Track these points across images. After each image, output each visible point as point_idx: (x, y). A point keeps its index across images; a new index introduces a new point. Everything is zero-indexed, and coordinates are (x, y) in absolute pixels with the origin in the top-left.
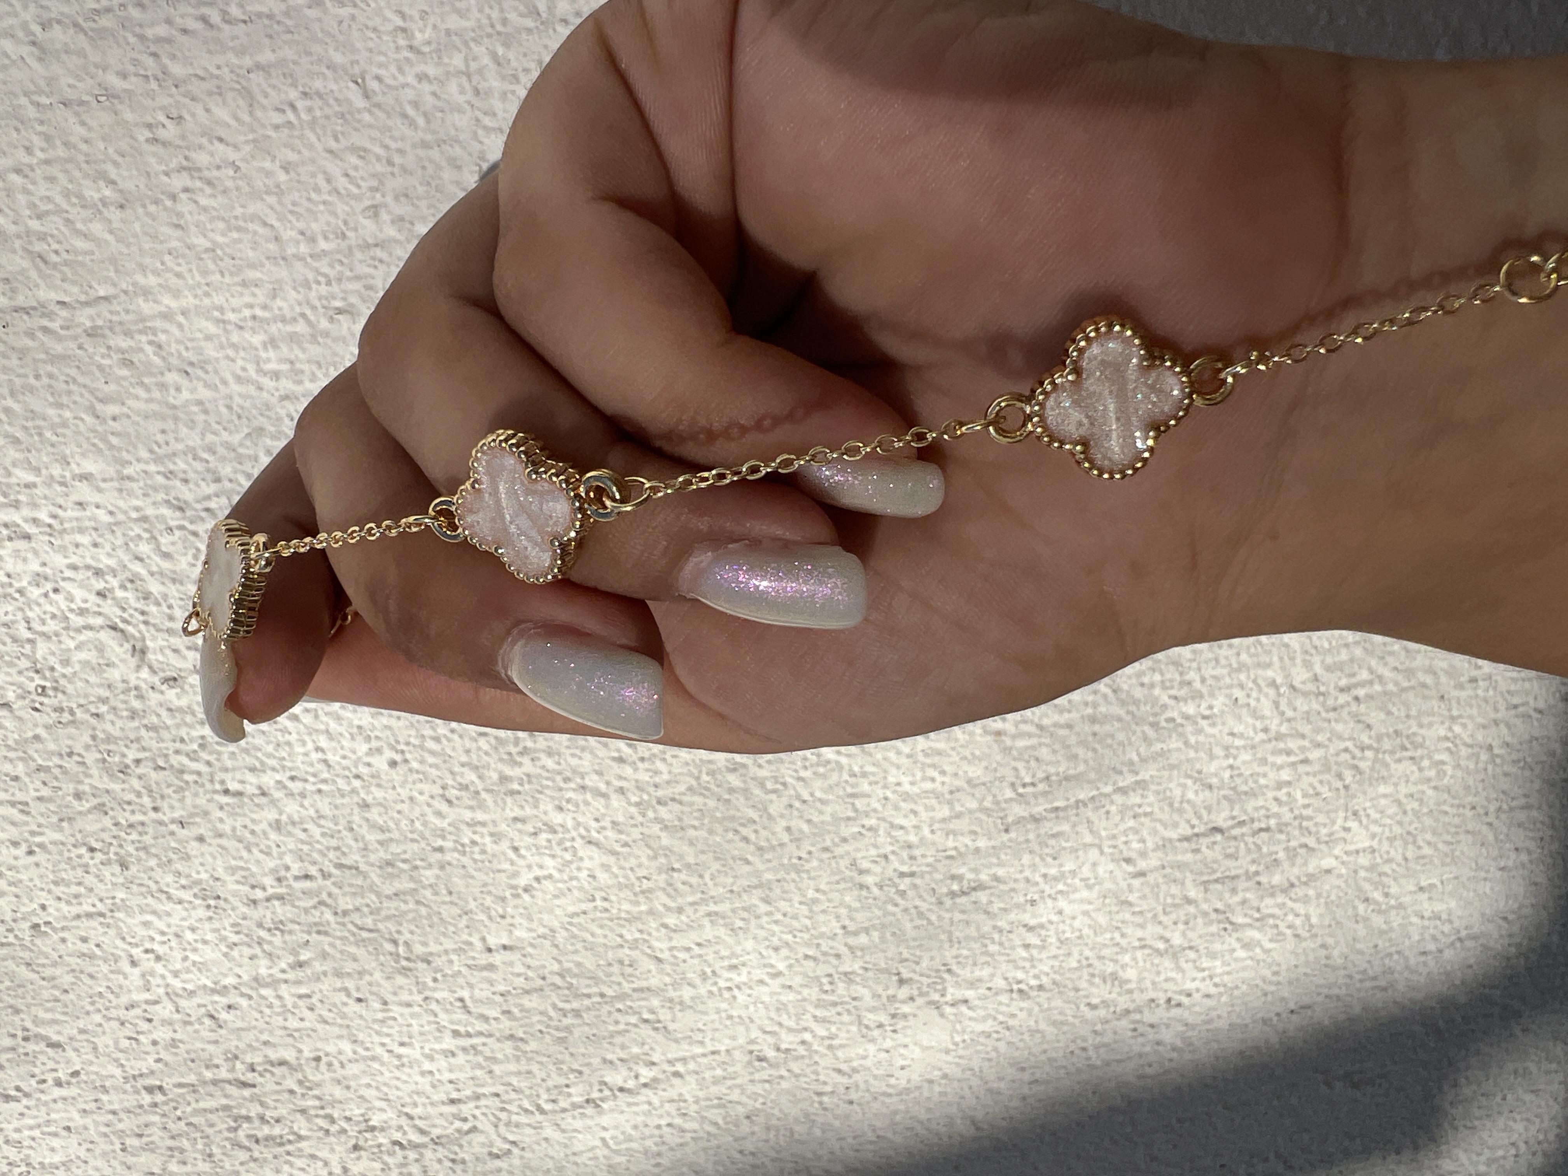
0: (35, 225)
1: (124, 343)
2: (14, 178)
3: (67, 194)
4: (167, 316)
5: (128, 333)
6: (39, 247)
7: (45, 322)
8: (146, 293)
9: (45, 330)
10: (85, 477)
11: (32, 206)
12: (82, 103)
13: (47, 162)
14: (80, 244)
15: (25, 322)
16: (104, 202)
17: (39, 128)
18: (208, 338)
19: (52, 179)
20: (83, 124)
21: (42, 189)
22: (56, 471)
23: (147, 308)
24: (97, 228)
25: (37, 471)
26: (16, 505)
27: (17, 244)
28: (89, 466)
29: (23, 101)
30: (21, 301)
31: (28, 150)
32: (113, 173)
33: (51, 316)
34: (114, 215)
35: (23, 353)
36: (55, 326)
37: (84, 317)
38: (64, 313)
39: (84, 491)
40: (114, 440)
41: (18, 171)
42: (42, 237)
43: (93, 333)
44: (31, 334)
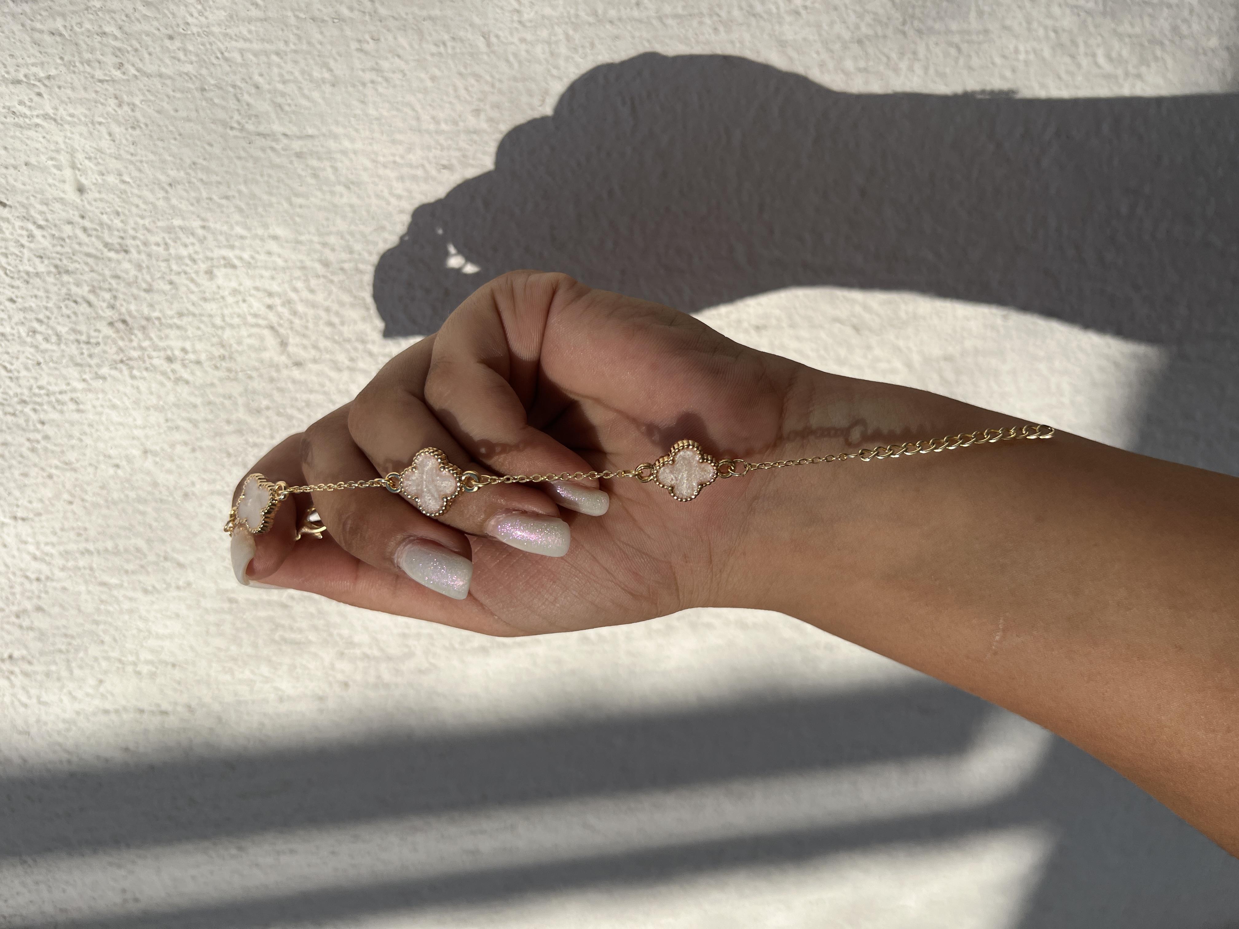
0: (280, 86)
1: (314, 163)
2: (274, 58)
3: (303, 72)
4: (344, 152)
5: (319, 159)
6: (279, 100)
7: (274, 144)
8: (335, 137)
9: (273, 149)
10: (275, 238)
11: (281, 75)
12: (323, 21)
13: (295, 52)
14: (304, 102)
15: (260, 142)
16: (323, 81)
17: (295, 31)
18: (365, 169)
19: (296, 62)
20: (322, 33)
21: (289, 66)
22: (260, 231)
23: (332, 144)
24: (316, 95)
25: (249, 229)
26: (232, 247)
27: (268, 96)
28: (280, 231)
29: (290, 14)
30: (261, 129)
31: (286, 43)
32: (332, 63)
33: (277, 140)
34: (327, 88)
35: (256, 160)
36: (278, 147)
37: (297, 145)
38: (285, 141)
39: (273, 246)
40: (298, 219)
41: (277, 54)
42: (283, 95)
43: (299, 155)
44: (263, 150)
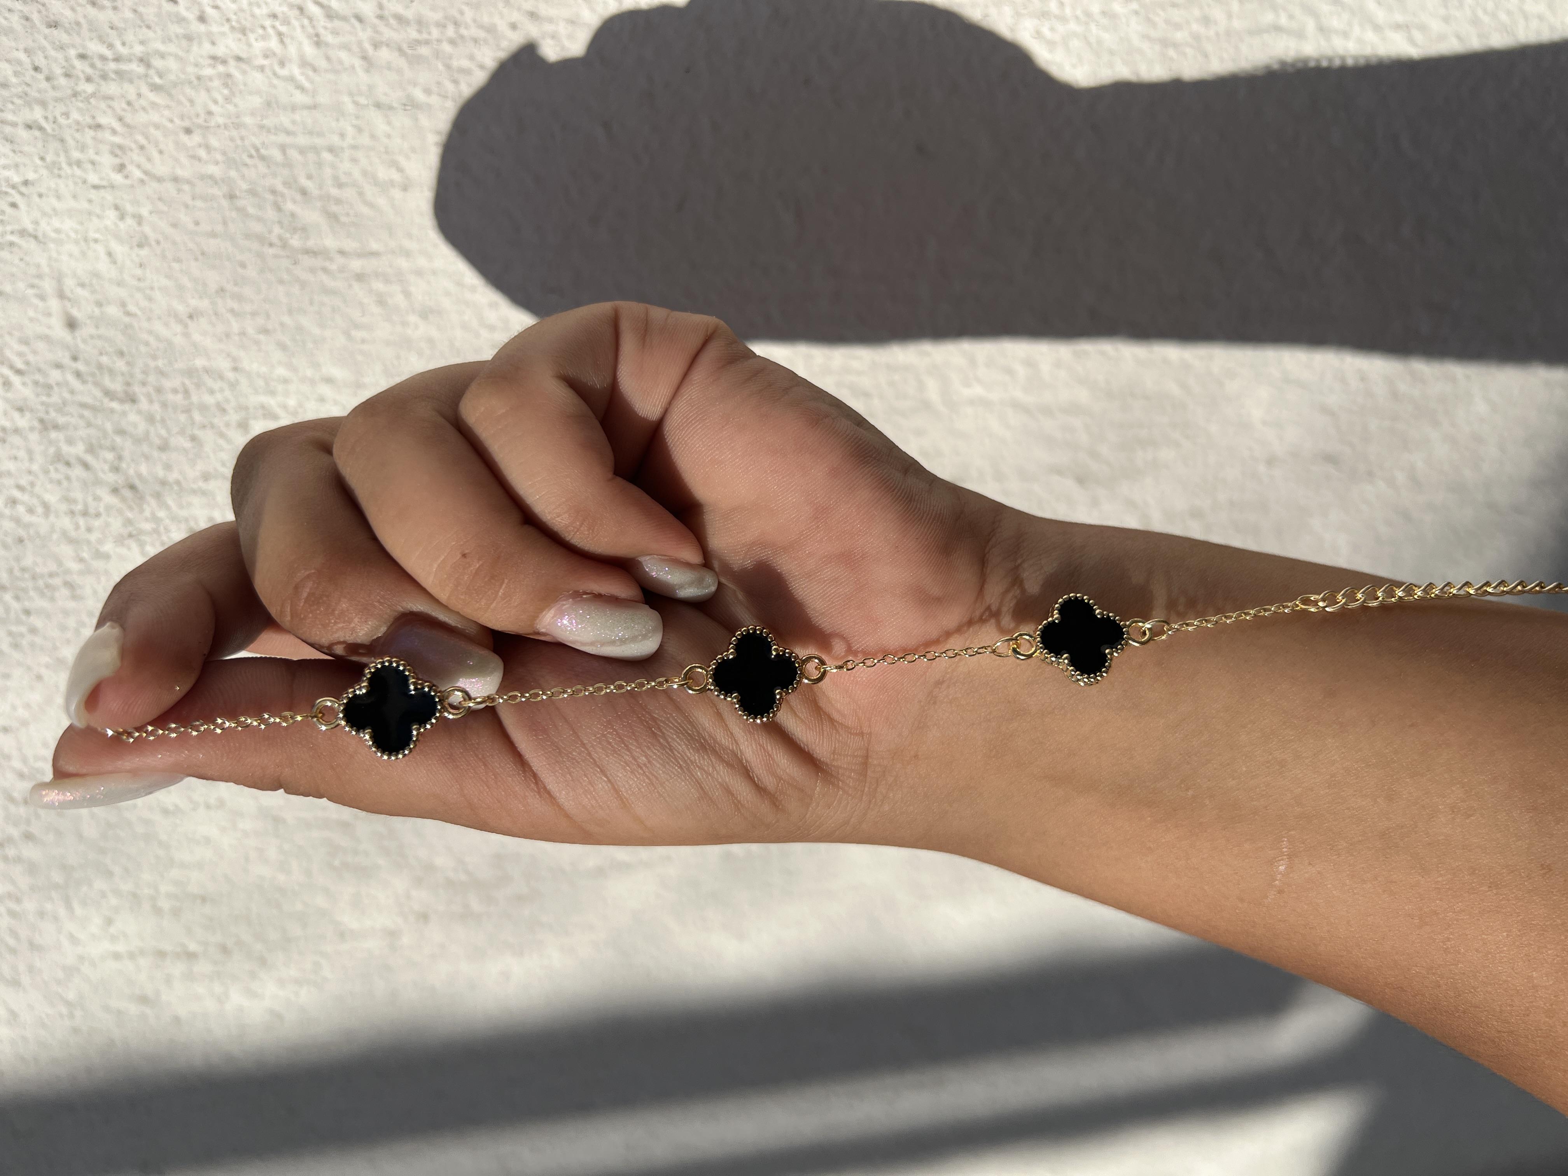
0: (334, 192)
1: (379, 286)
2: (326, 156)
3: (365, 173)
4: (419, 273)
5: (387, 281)
6: (334, 208)
7: (327, 264)
8: (407, 254)
9: (325, 270)
10: (329, 380)
11: (336, 178)
12: (391, 108)
13: (354, 147)
14: (365, 210)
15: (307, 261)
16: (392, 183)
17: (354, 122)
18: (448, 294)
19: (354, 160)
20: (389, 123)
21: (346, 166)
22: (309, 373)
23: (403, 263)
24: (382, 201)
25: (295, 370)
26: (272, 393)
27: (319, 204)
28: (337, 372)
29: (346, 99)
30: (311, 243)
31: (342, 135)
32: (401, 160)
33: (331, 259)
34: (397, 193)
35: (303, 285)
36: (333, 267)
37: (356, 265)
38: (340, 260)
39: (325, 390)
40: (360, 358)
41: (331, 150)
42: (338, 201)
43: (360, 277)
44: (312, 270)
